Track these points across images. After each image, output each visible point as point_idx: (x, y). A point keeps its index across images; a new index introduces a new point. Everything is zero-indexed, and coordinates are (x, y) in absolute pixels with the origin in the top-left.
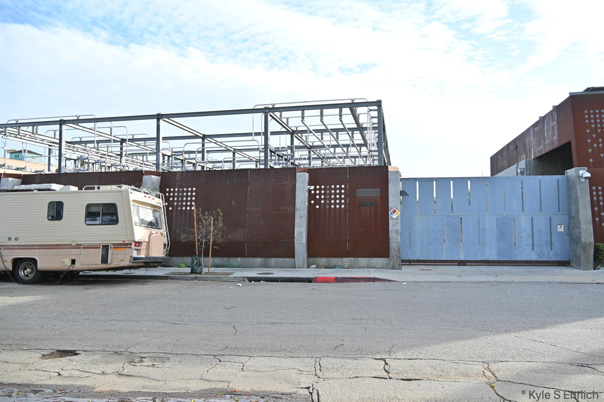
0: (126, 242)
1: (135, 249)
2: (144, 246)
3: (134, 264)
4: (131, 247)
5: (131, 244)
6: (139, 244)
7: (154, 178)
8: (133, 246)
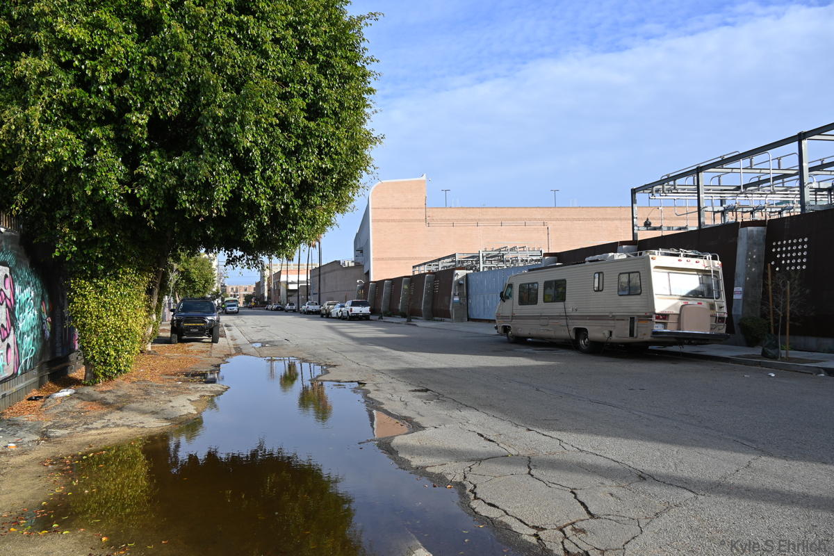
0: (648, 314)
1: (656, 322)
2: (671, 320)
3: (656, 340)
4: (651, 320)
5: (651, 317)
6: (664, 316)
7: (752, 231)
8: (654, 319)
